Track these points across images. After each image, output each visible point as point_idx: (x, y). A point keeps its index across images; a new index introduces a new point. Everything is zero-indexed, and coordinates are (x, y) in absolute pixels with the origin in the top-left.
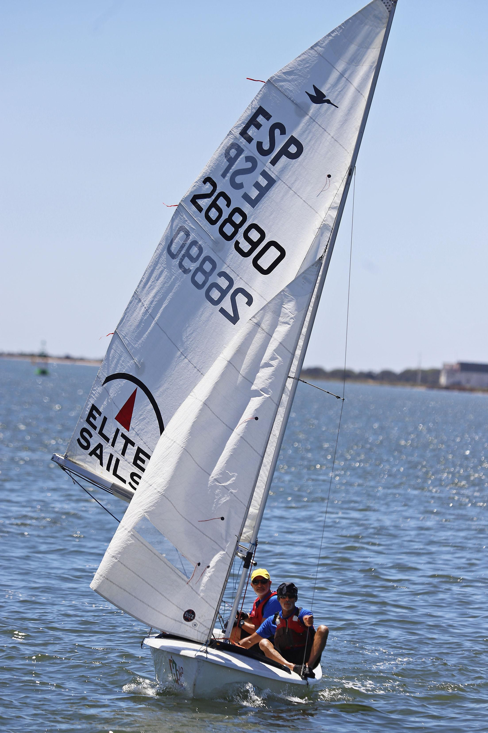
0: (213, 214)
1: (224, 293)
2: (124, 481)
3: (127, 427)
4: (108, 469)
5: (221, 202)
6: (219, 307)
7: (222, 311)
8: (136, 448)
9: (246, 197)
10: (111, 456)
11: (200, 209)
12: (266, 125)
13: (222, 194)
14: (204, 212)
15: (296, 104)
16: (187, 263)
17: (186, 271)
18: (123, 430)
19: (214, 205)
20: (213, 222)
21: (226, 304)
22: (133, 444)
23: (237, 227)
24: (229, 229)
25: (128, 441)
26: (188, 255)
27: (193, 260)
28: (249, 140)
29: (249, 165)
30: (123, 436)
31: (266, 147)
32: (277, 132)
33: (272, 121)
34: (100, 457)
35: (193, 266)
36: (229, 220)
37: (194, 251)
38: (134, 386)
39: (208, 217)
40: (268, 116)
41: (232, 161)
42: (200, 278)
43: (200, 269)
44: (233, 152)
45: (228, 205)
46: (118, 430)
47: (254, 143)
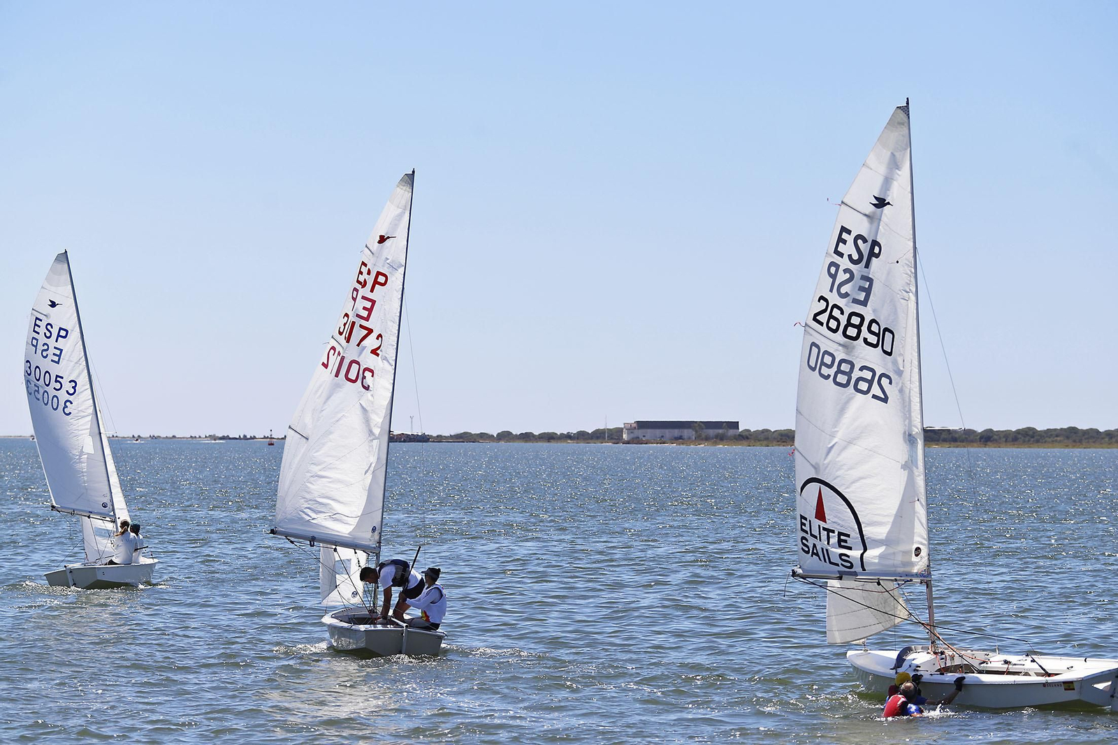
0: (833, 324)
1: (870, 382)
2: (837, 565)
3: (824, 520)
4: (825, 561)
5: (836, 313)
6: (870, 395)
7: (874, 397)
8: (836, 533)
9: (856, 301)
10: (822, 549)
11: (821, 324)
12: (850, 239)
13: (835, 306)
14: (825, 325)
15: (865, 215)
16: (825, 371)
17: (827, 377)
18: (823, 524)
19: (831, 317)
20: (835, 331)
21: (876, 390)
22: (833, 532)
23: (859, 327)
24: (852, 332)
25: (829, 531)
26: (823, 363)
27: (830, 367)
28: (841, 255)
29: (848, 276)
30: (824, 529)
31: (855, 257)
32: (860, 242)
33: (853, 235)
34: (817, 555)
35: (832, 371)
36: (849, 324)
37: (828, 360)
38: (817, 485)
39: (829, 328)
40: (849, 232)
41: (834, 277)
42: (842, 379)
43: (839, 371)
44: (833, 270)
45: (842, 313)
46: (819, 526)
47: (846, 257)
